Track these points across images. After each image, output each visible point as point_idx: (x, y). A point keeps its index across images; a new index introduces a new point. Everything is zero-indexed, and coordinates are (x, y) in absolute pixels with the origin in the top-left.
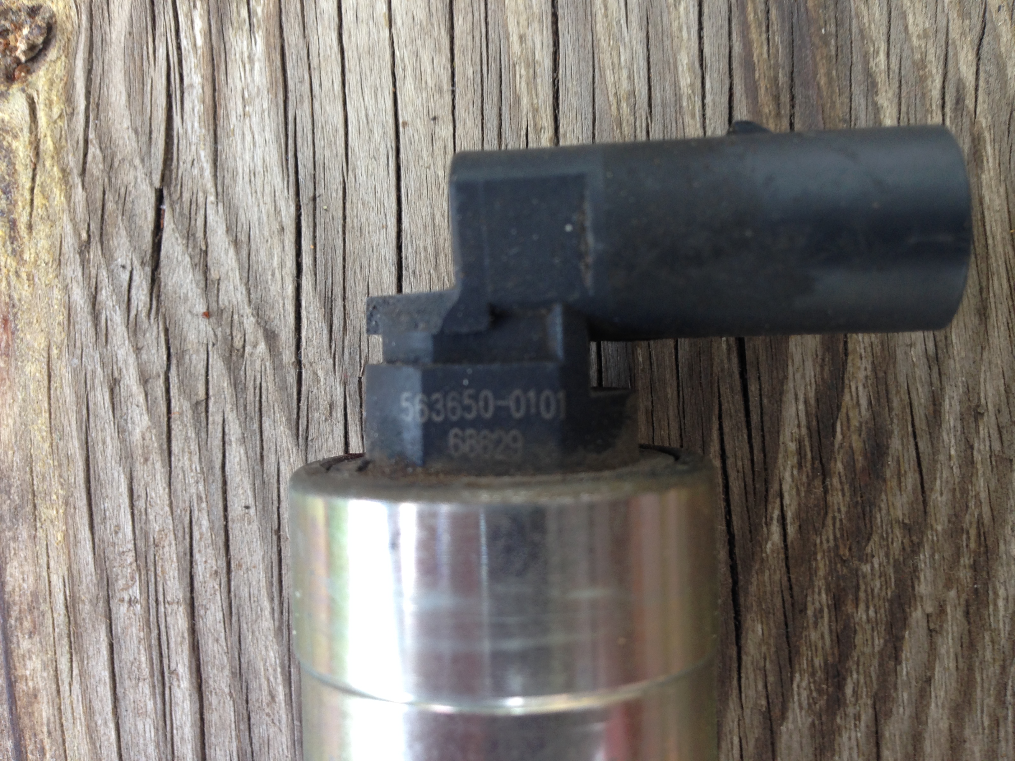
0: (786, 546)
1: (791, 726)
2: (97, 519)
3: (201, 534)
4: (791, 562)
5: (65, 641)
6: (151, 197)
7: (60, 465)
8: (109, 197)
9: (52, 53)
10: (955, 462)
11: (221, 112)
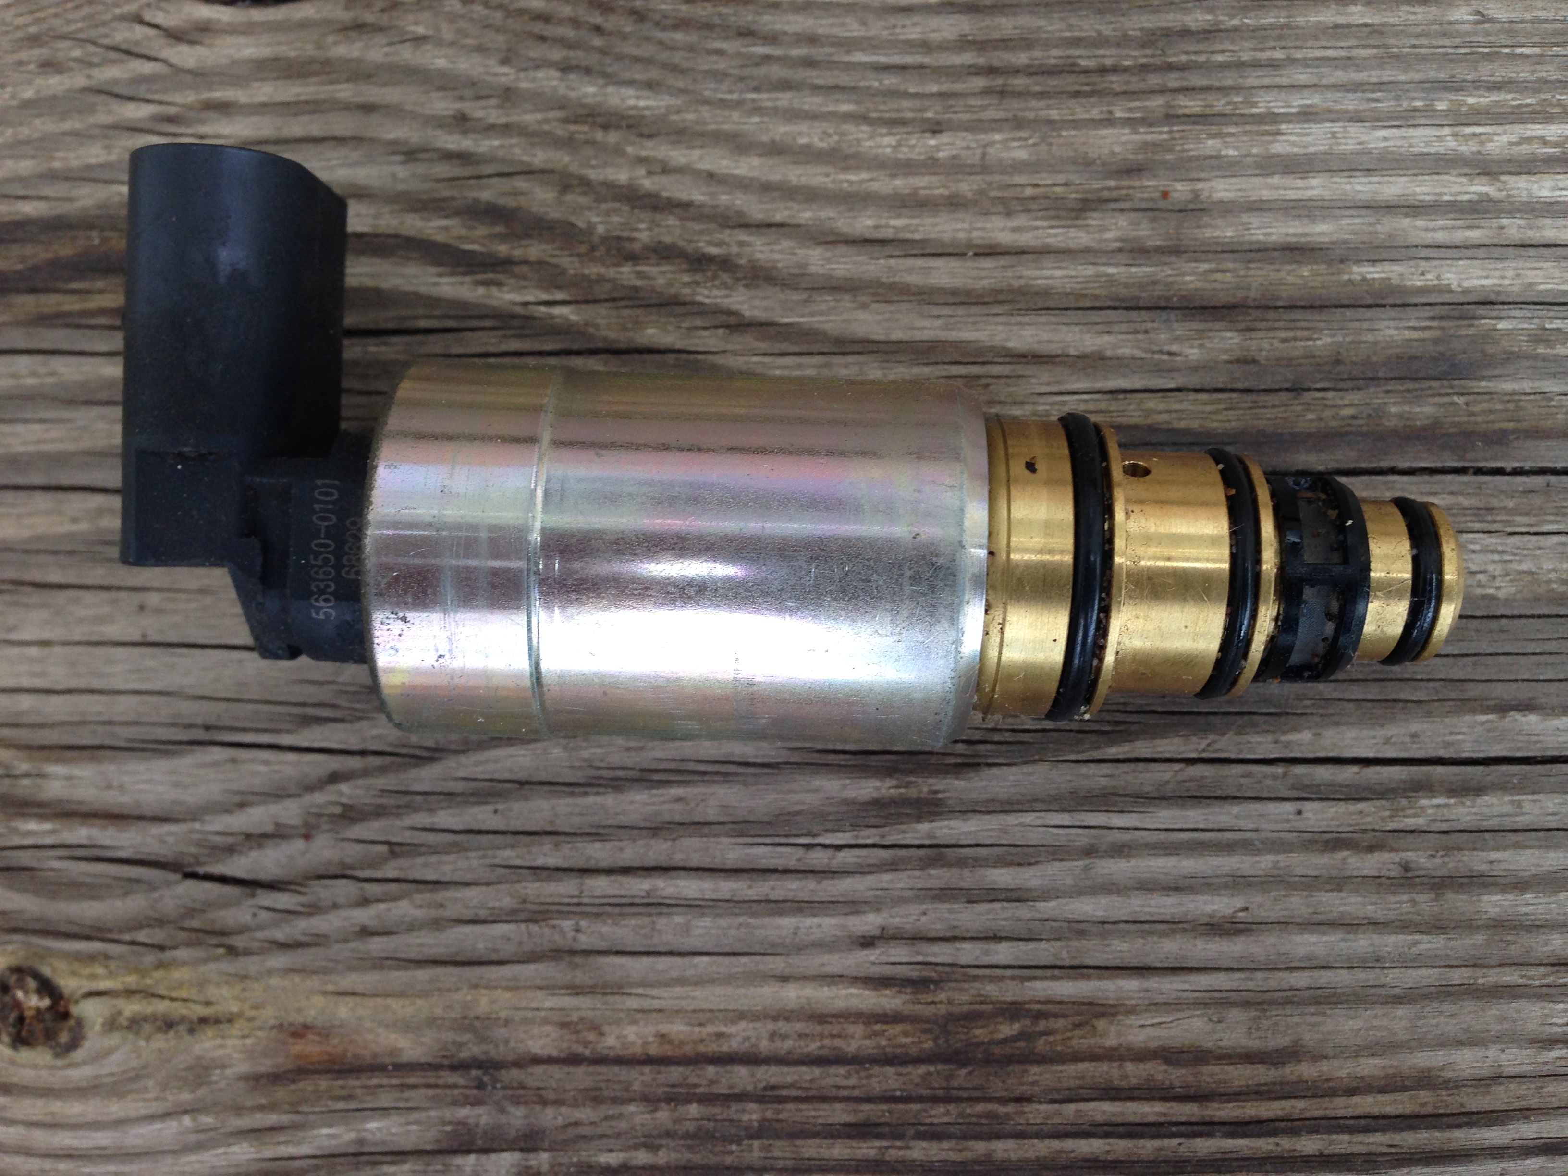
0: (576, 302)
1: (745, 307)
2: (494, 957)
3: (518, 857)
4: (590, 297)
5: (610, 998)
6: (191, 883)
7: (439, 990)
8: (187, 924)
9: (46, 971)
10: (507, 142)
11: (116, 811)
